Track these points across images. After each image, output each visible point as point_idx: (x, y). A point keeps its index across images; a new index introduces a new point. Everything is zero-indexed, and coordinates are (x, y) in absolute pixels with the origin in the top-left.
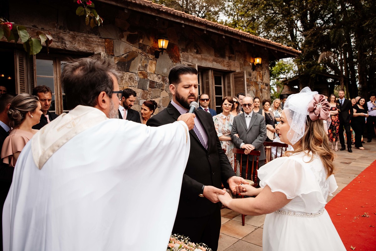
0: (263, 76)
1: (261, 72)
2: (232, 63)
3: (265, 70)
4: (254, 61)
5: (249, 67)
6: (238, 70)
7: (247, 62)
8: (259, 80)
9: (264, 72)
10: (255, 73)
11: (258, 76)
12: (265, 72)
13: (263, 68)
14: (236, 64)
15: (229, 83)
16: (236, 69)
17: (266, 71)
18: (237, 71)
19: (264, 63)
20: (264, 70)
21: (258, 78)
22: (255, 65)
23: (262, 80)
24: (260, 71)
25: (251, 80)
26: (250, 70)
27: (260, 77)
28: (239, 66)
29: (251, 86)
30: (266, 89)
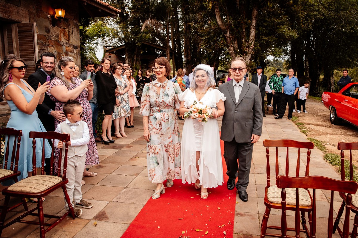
0: (69, 35)
1: (67, 30)
2: (13, 8)
3: (73, 28)
4: (55, 13)
5: (46, 20)
6: (25, 21)
7: (43, 13)
8: (63, 40)
9: (71, 31)
10: (57, 30)
11: (62, 35)
12: (73, 31)
13: (69, 25)
14: (21, 11)
15: (10, 38)
16: (22, 19)
17: (75, 30)
18: (23, 22)
19: (71, 19)
20: (71, 27)
21: (61, 37)
22: (57, 18)
23: (68, 40)
24: (65, 28)
25: (49, 38)
26: (48, 24)
27: (64, 35)
28: (28, 15)
29: (49, 46)
30: (73, 52)
